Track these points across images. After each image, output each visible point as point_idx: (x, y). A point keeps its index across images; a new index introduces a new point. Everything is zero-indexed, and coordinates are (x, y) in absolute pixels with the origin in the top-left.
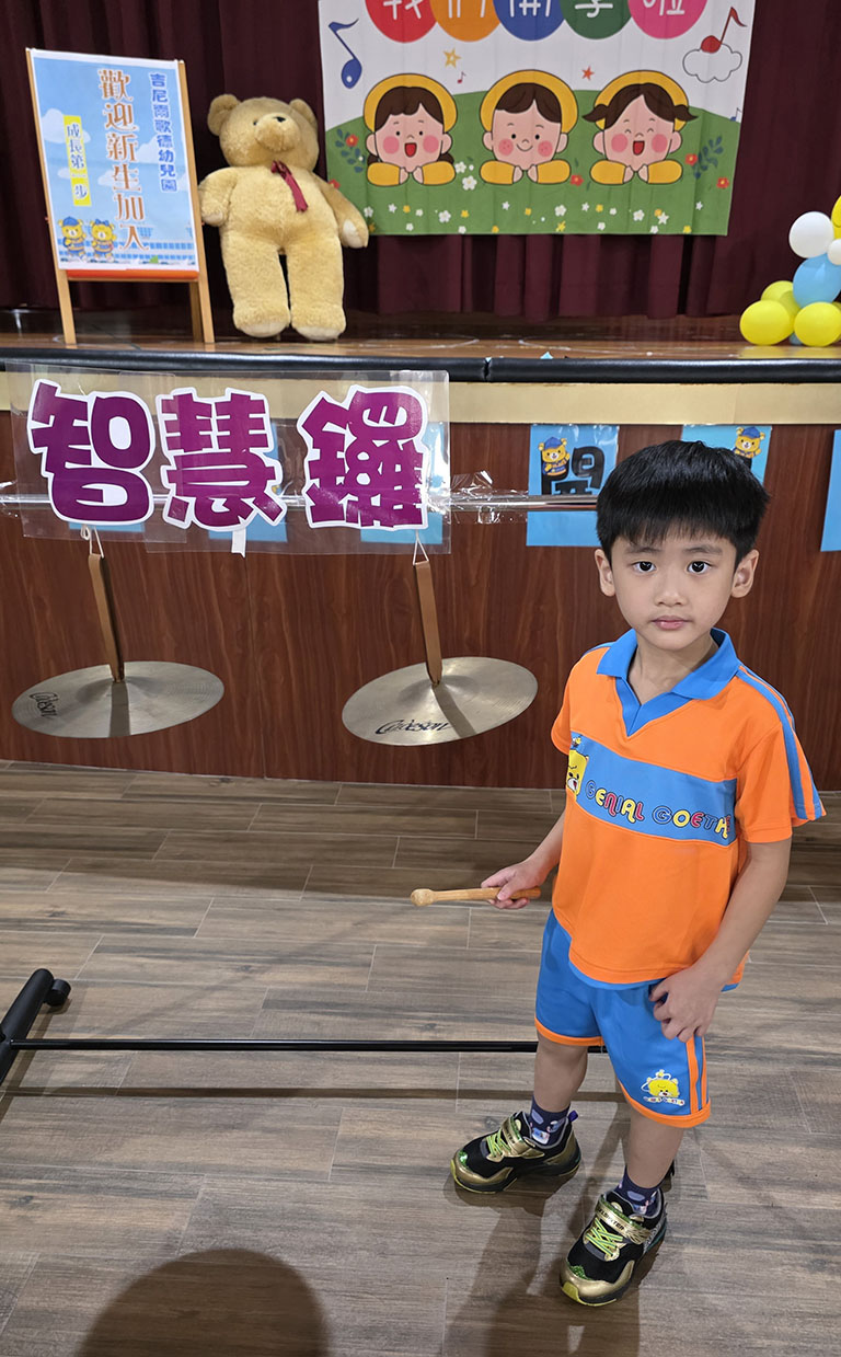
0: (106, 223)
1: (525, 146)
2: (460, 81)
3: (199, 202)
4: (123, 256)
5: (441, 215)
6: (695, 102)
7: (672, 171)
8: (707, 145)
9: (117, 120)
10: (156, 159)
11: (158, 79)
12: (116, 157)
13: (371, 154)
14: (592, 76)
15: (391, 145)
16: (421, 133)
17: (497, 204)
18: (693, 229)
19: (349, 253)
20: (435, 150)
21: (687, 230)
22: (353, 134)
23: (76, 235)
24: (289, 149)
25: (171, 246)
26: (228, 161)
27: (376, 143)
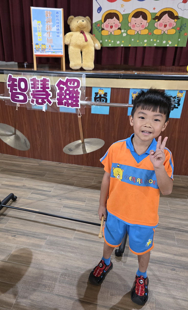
0: (44, 44)
1: (138, 26)
2: (124, 11)
3: (64, 39)
4: (48, 52)
5: (117, 42)
6: (180, 15)
7: (173, 32)
8: (182, 25)
9: (48, 22)
10: (56, 30)
11: (57, 13)
12: (47, 30)
13: (102, 28)
14: (155, 9)
15: (107, 26)
16: (114, 23)
17: (131, 39)
18: (178, 45)
19: (96, 51)
20: (117, 27)
21: (176, 46)
22: (99, 24)
23: (38, 47)
24: (84, 28)
25: (58, 49)
26: (71, 30)
27: (104, 26)
